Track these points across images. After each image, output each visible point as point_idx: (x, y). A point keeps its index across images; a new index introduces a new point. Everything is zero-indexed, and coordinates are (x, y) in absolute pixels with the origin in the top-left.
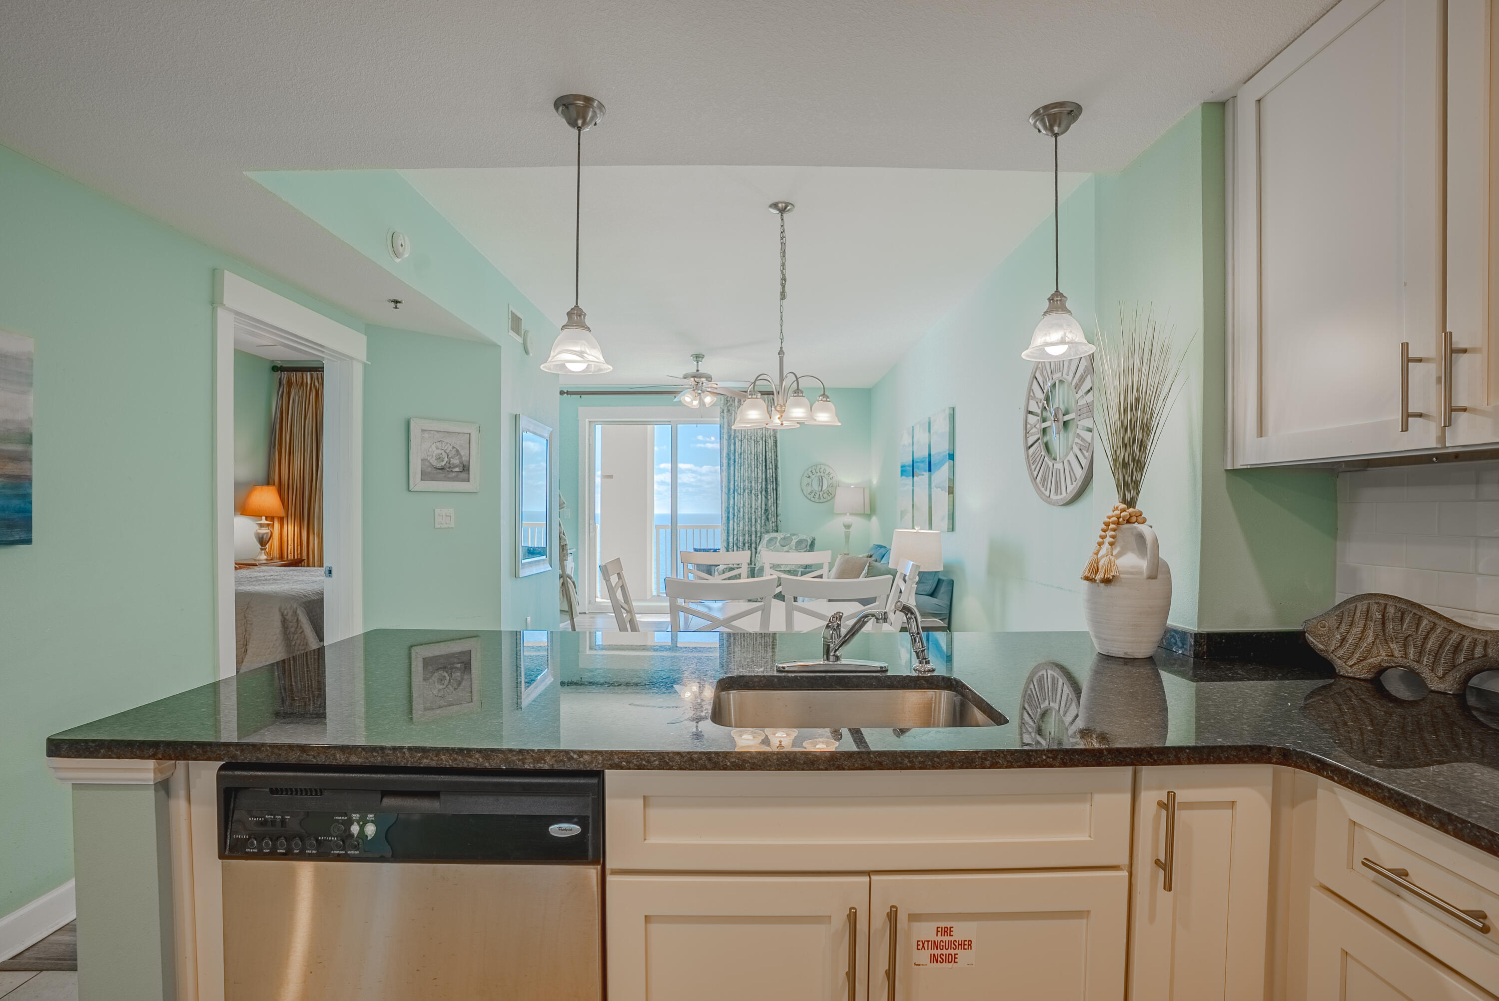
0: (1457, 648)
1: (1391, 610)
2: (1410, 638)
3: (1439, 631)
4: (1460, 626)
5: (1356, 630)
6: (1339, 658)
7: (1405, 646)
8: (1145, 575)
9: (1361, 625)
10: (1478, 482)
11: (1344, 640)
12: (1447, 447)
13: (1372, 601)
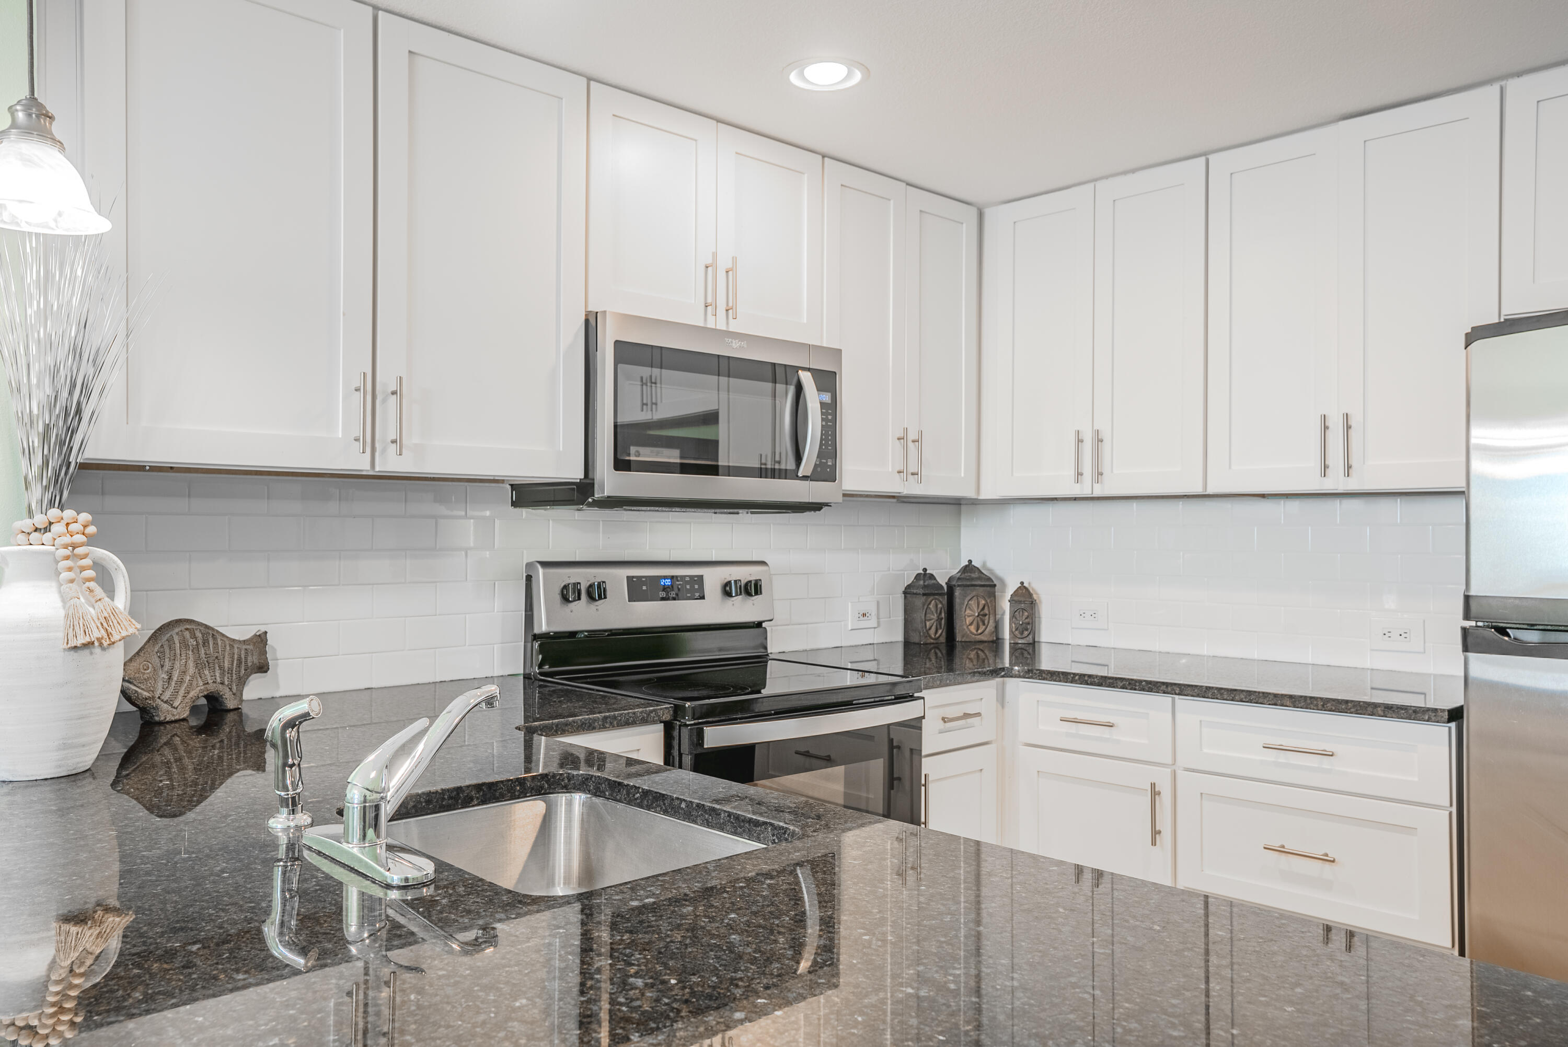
0: (239, 660)
2: (216, 661)
3: (227, 647)
4: (234, 640)
5: (179, 665)
6: (166, 702)
7: (215, 670)
9: (183, 656)
12: (377, 469)
13: (182, 628)
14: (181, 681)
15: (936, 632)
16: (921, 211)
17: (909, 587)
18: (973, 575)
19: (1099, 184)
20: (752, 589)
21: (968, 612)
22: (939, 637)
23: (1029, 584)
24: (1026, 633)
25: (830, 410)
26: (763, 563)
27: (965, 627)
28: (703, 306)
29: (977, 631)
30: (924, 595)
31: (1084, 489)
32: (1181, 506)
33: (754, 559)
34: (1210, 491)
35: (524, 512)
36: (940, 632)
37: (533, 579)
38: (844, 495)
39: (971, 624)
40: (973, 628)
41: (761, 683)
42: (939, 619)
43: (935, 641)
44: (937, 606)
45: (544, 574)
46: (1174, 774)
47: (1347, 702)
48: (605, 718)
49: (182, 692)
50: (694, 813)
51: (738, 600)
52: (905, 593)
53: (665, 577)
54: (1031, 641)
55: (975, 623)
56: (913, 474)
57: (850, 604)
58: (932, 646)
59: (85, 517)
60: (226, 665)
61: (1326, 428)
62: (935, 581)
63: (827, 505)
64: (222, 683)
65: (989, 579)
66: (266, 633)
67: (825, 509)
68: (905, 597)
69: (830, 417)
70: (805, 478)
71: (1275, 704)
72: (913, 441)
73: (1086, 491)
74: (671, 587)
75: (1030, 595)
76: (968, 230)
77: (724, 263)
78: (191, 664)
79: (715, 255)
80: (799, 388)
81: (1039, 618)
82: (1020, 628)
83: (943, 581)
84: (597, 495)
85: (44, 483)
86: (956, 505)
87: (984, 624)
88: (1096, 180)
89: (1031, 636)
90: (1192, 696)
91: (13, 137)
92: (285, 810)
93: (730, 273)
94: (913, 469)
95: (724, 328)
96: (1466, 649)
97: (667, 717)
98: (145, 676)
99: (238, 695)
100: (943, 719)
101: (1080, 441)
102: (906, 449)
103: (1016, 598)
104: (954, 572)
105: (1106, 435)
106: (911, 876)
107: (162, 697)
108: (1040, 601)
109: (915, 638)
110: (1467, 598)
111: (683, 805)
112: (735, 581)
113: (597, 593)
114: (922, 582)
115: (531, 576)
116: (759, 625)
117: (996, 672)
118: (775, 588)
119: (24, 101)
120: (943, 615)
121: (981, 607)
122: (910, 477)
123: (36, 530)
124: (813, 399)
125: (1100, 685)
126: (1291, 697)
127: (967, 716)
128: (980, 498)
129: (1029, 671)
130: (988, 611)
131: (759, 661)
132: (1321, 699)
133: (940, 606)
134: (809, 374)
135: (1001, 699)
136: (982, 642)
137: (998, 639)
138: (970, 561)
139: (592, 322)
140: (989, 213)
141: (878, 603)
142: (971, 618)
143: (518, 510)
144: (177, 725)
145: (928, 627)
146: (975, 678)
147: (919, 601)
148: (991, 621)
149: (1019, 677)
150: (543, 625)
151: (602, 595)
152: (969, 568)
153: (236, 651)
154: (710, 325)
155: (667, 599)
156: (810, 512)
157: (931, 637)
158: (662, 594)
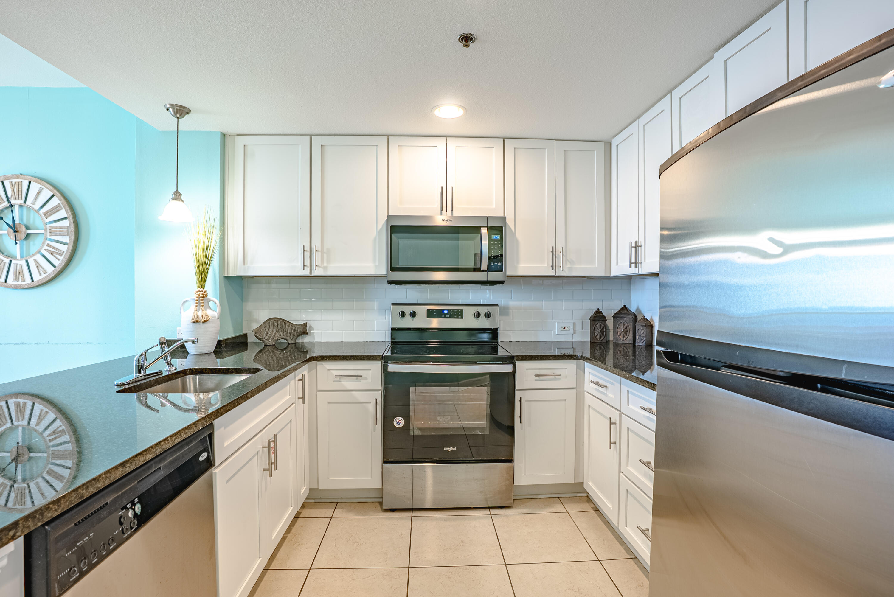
0: (294, 330)
1: (279, 322)
2: (285, 330)
3: (290, 326)
4: (294, 324)
5: (271, 330)
6: (266, 340)
7: (284, 332)
8: (217, 318)
9: (272, 328)
10: (290, 283)
11: (267, 333)
12: (312, 275)
13: (274, 320)
14: (271, 335)
15: (600, 337)
16: (565, 150)
17: (592, 317)
18: (626, 312)
20: (488, 315)
21: (619, 329)
22: (602, 340)
25: (500, 242)
26: (495, 305)
27: (617, 336)
29: (623, 338)
38: (507, 277)
39: (620, 335)
40: (621, 337)
43: (600, 342)
46: (620, 415)
49: (271, 338)
51: (480, 319)
52: (591, 319)
53: (446, 310)
54: (645, 345)
55: (622, 334)
56: (560, 267)
57: (557, 323)
58: (598, 344)
60: (289, 331)
62: (602, 315)
64: (287, 336)
65: (634, 314)
68: (591, 321)
69: (499, 245)
70: (484, 271)
74: (447, 314)
75: (648, 322)
77: (447, 190)
78: (275, 330)
87: (627, 335)
89: (645, 342)
94: (559, 265)
98: (260, 332)
99: (294, 340)
100: (536, 375)
102: (554, 256)
103: (638, 324)
104: (615, 310)
105: (642, 244)
107: (265, 338)
108: (655, 326)
113: (413, 315)
114: (596, 315)
116: (494, 330)
120: (604, 330)
121: (625, 327)
122: (558, 268)
127: (554, 375)
130: (629, 329)
133: (603, 326)
134: (485, 228)
135: (581, 370)
136: (626, 343)
138: (625, 306)
141: (574, 323)
142: (620, 332)
144: (270, 346)
145: (595, 335)
147: (594, 324)
148: (631, 334)
150: (400, 325)
152: (624, 309)
153: (294, 327)
155: (445, 317)
156: (495, 286)
157: (597, 340)
158: (443, 316)
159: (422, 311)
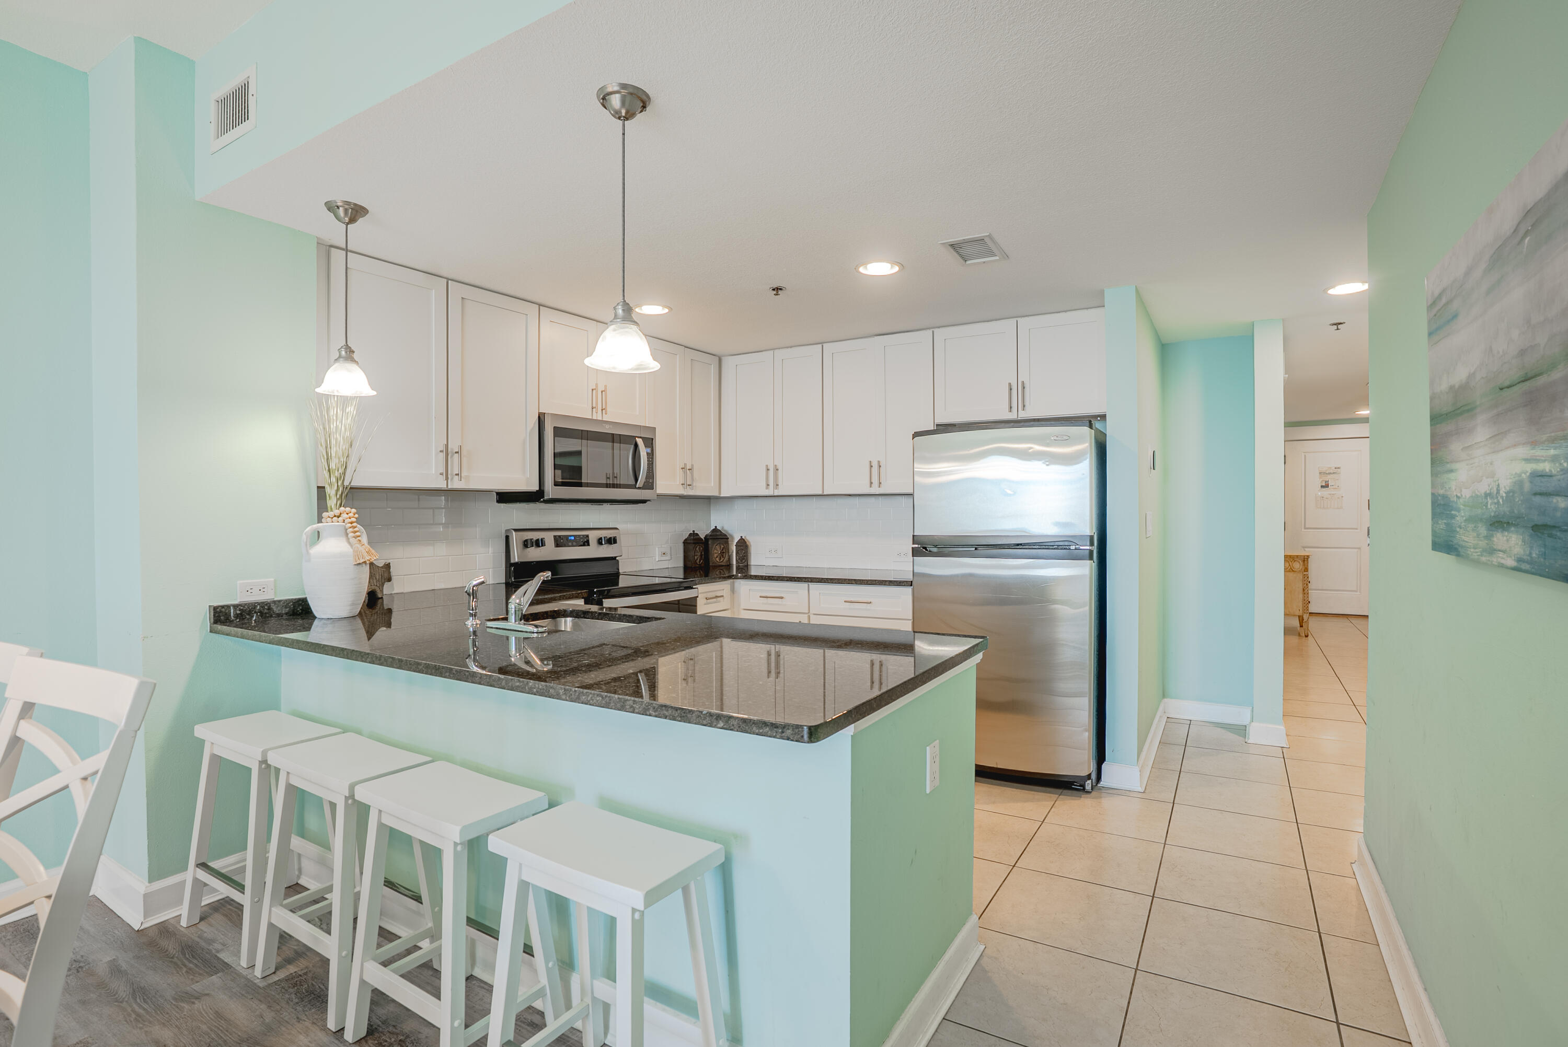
12: (449, 487)
15: (700, 561)
16: (692, 360)
17: (686, 540)
18: (718, 534)
19: (776, 351)
20: (612, 541)
21: (715, 551)
22: (701, 564)
23: (745, 537)
24: (744, 561)
25: (651, 456)
26: (616, 529)
27: (714, 558)
28: (591, 408)
29: (720, 560)
30: (694, 543)
31: (770, 492)
32: (814, 500)
33: (611, 527)
34: (825, 493)
35: (502, 505)
36: (702, 561)
37: (510, 538)
38: (657, 495)
39: (717, 557)
40: (717, 559)
41: (617, 584)
42: (701, 555)
44: (700, 548)
45: (515, 534)
46: (809, 616)
47: (876, 580)
48: (560, 596)
50: (622, 618)
51: (605, 546)
52: (684, 543)
53: (572, 536)
54: (746, 564)
55: (719, 556)
56: (689, 485)
57: (657, 548)
58: (697, 567)
59: (354, 510)
60: (377, 577)
61: (871, 466)
62: (698, 537)
63: (649, 500)
64: (377, 586)
65: (726, 535)
66: (390, 563)
67: (648, 502)
68: (684, 545)
69: (651, 460)
70: (639, 488)
71: (849, 584)
72: (689, 470)
73: (771, 493)
74: (574, 541)
75: (746, 542)
76: (713, 369)
77: (601, 388)
79: (597, 385)
80: (636, 446)
81: (750, 553)
82: (741, 558)
83: (702, 537)
84: (546, 498)
85: (338, 497)
86: (708, 499)
87: (723, 557)
88: (774, 349)
89: (746, 562)
90: (816, 582)
91: (341, 362)
92: (471, 618)
93: (604, 392)
94: (688, 483)
95: (601, 419)
96: (913, 556)
97: (585, 595)
99: (382, 591)
100: (706, 598)
101: (768, 470)
102: (685, 473)
103: (739, 544)
104: (708, 532)
105: (779, 467)
106: (690, 680)
108: (751, 546)
109: (689, 564)
110: (913, 536)
111: (617, 616)
112: (604, 538)
113: (539, 543)
114: (692, 537)
115: (509, 536)
116: (614, 558)
117: (730, 577)
118: (622, 540)
119: (344, 347)
120: (703, 553)
121: (721, 549)
122: (688, 486)
123: (335, 516)
124: (643, 451)
125: (777, 580)
126: (855, 580)
127: (717, 597)
128: (721, 496)
129: (745, 576)
130: (725, 551)
131: (617, 575)
132: (866, 580)
133: (701, 549)
134: (641, 439)
135: (733, 590)
136: (722, 566)
137: (730, 564)
138: (716, 527)
139: (542, 417)
140: (724, 360)
141: (671, 548)
142: (717, 554)
143: (500, 504)
146: (721, 580)
147: (691, 547)
148: (727, 556)
149: (741, 579)
150: (515, 558)
151: (543, 545)
152: (715, 530)
153: (380, 571)
154: (595, 418)
155: (573, 546)
156: (640, 504)
157: (697, 564)
158: (570, 544)
159: (549, 537)
